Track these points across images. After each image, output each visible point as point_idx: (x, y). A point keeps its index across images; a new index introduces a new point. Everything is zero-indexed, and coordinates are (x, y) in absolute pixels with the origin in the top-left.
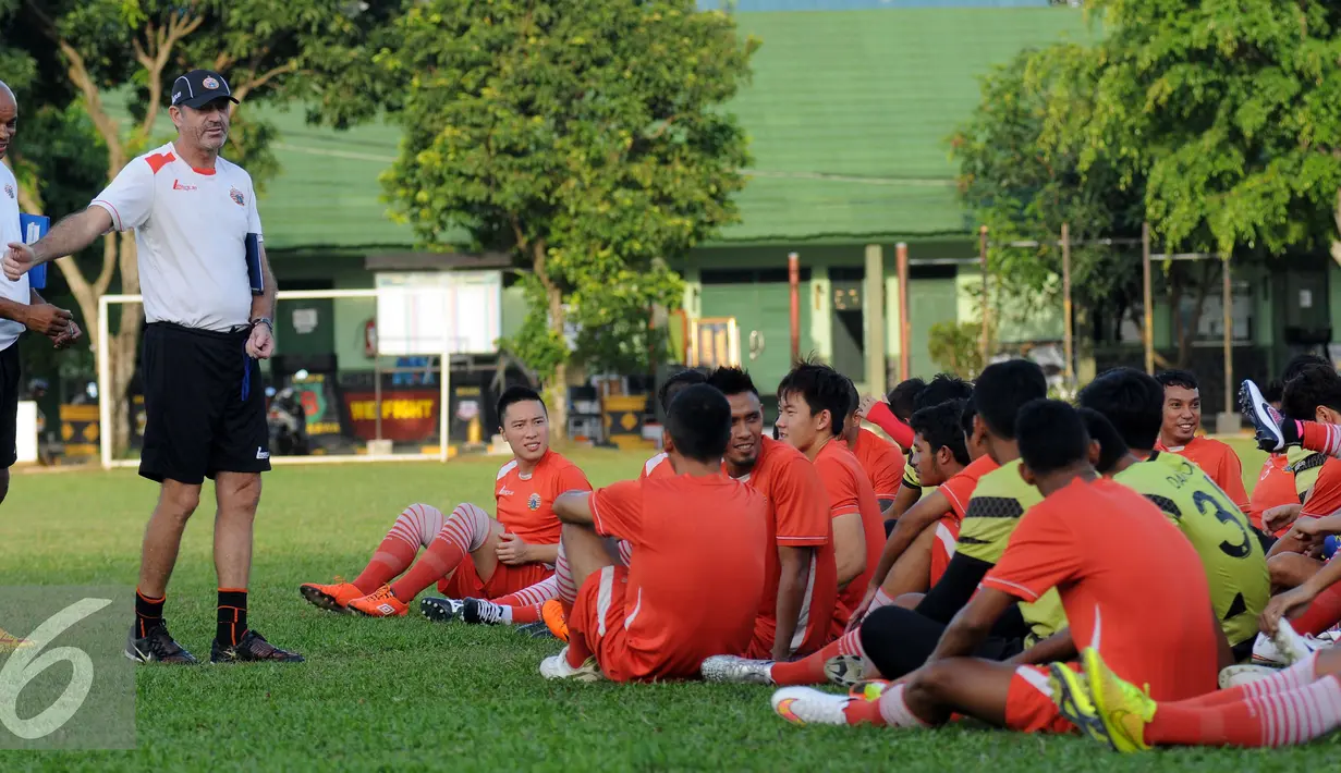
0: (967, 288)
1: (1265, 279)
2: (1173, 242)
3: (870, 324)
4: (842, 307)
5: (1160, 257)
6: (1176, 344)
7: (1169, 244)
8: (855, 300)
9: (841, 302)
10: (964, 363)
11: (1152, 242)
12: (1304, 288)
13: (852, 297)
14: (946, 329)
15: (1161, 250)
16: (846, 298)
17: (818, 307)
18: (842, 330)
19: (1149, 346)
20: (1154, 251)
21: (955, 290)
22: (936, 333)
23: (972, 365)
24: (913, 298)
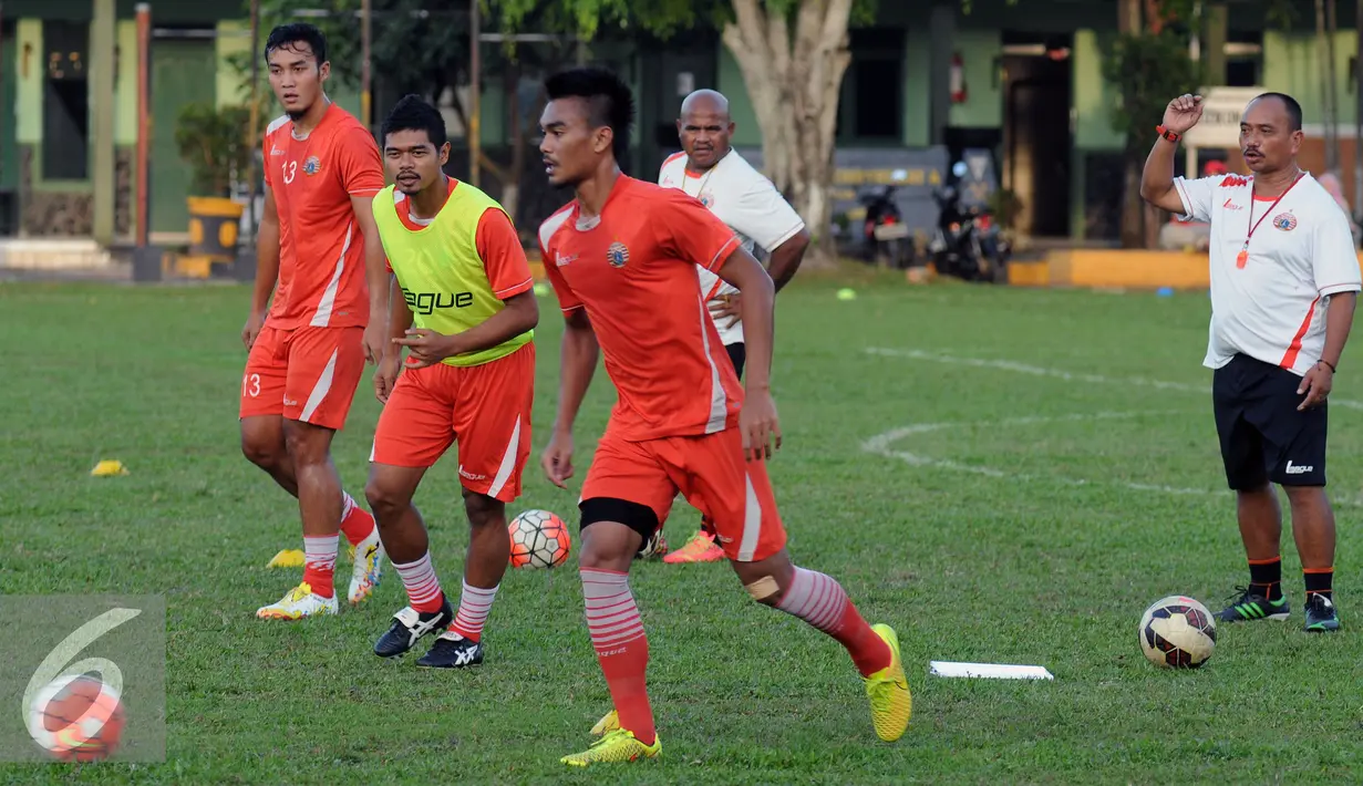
0: (232, 60)
1: (632, 57)
2: (513, 17)
3: (96, 100)
4: (59, 75)
5: (494, 37)
6: (511, 141)
7: (507, 19)
8: (77, 66)
9: (58, 68)
10: (223, 159)
11: (482, 18)
12: (686, 69)
13: (73, 62)
14: (200, 112)
15: (493, 27)
16: (65, 64)
17: (26, 74)
18: (59, 110)
19: (475, 142)
20: (485, 29)
21: (214, 61)
22: (187, 119)
23: (234, 164)
24: (156, 67)
